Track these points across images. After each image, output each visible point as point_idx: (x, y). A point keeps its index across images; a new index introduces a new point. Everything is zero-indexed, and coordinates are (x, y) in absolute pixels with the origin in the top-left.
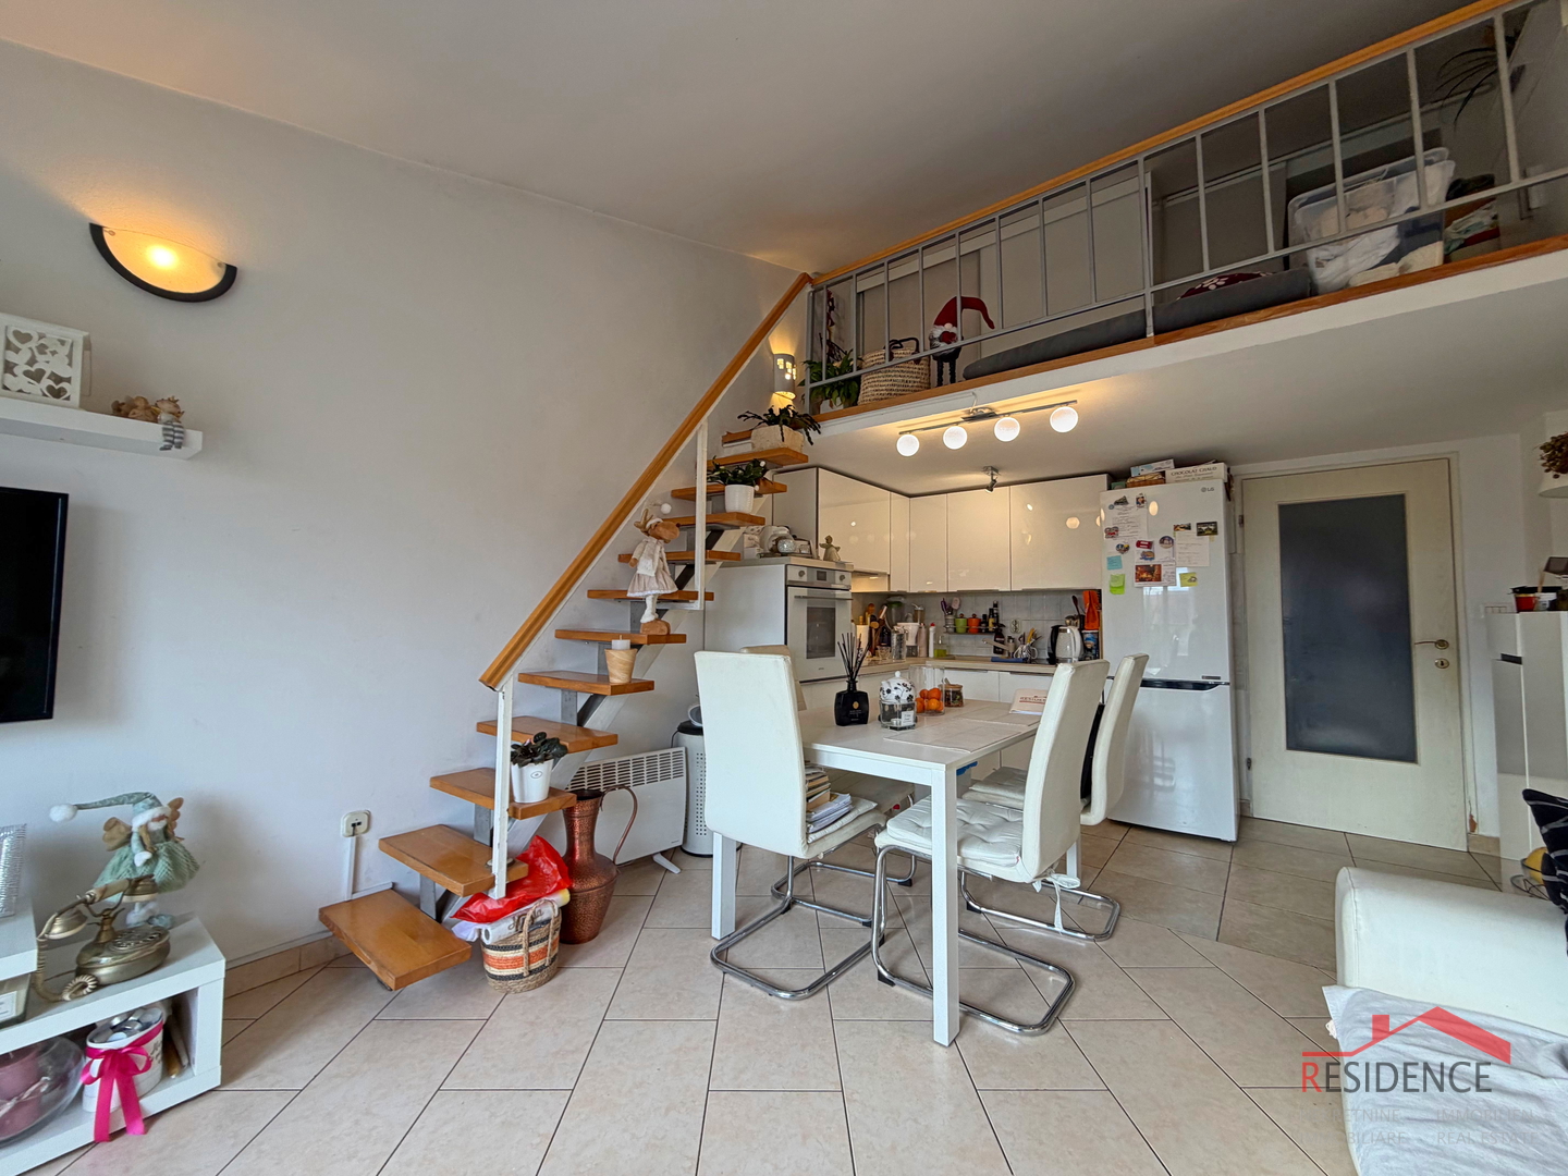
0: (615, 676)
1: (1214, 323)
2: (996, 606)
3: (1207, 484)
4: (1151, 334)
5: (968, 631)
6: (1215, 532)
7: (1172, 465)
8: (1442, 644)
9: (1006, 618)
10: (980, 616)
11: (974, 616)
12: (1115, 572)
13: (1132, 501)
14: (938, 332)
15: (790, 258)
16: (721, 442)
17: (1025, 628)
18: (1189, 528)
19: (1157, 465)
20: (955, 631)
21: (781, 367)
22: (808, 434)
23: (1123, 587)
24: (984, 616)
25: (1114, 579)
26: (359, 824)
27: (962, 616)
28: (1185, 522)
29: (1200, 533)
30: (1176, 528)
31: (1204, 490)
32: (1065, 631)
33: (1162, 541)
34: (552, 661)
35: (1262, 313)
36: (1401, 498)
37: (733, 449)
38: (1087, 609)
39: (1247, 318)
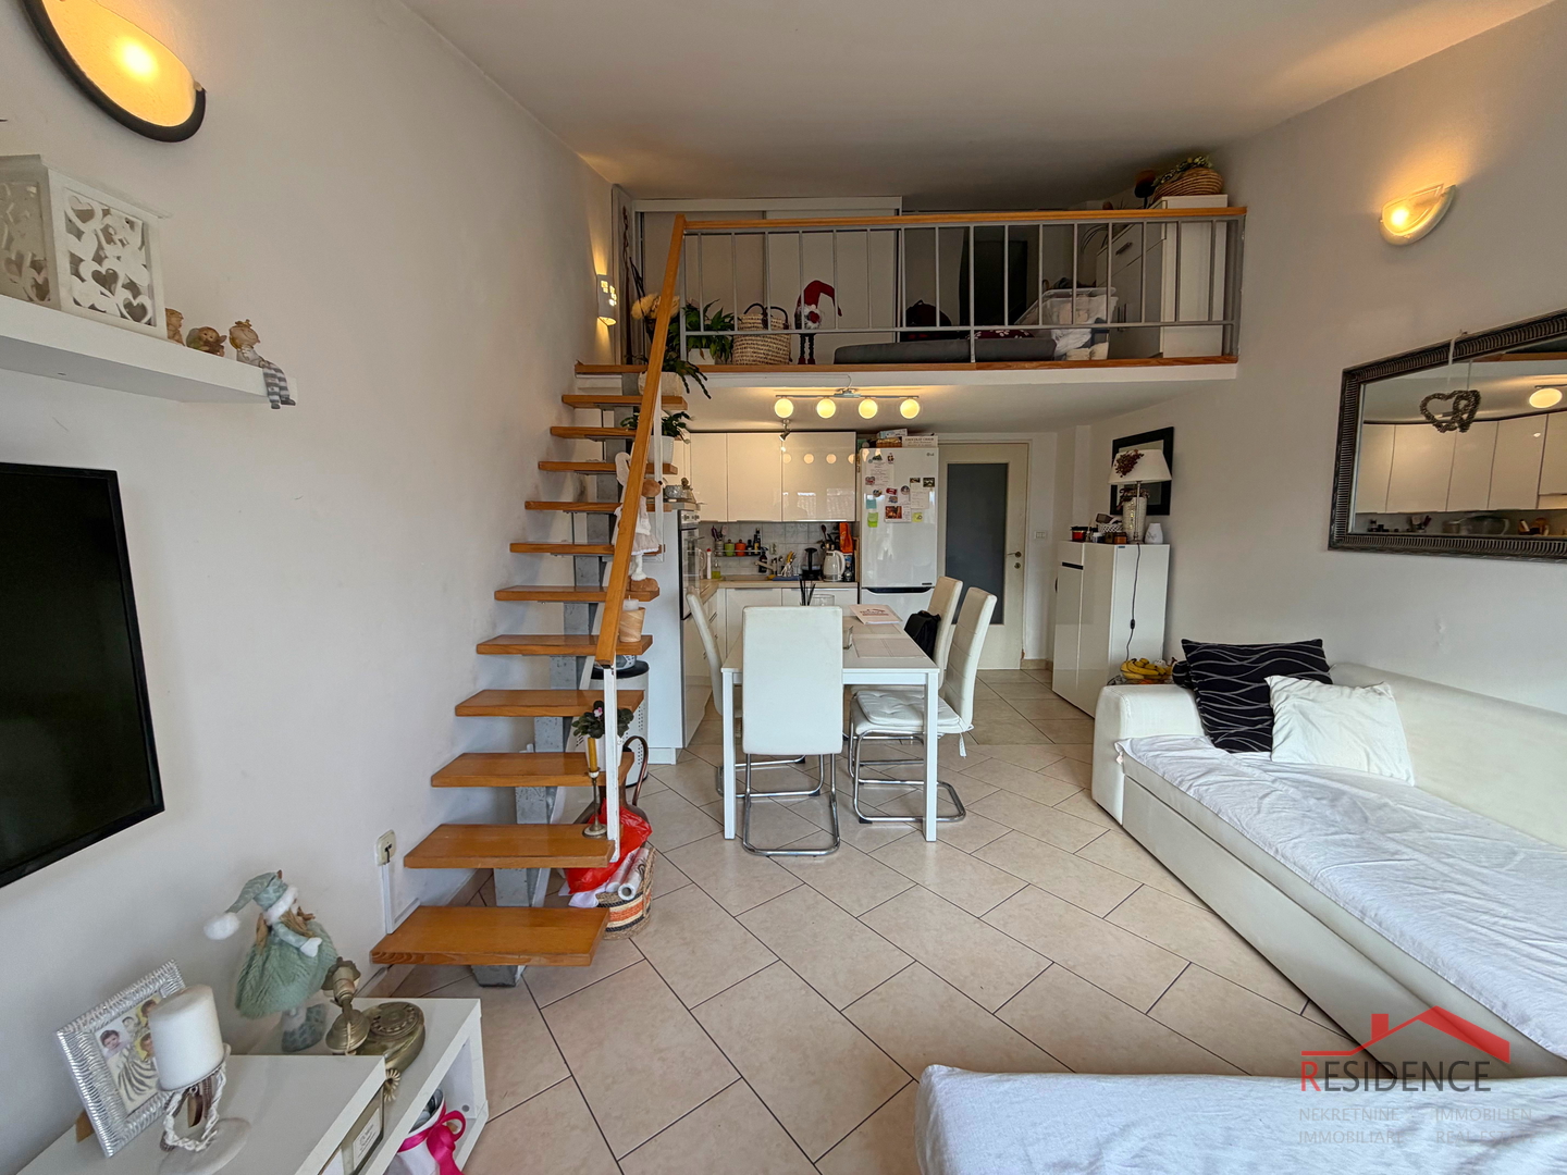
0: (632, 636)
1: (1010, 364)
2: (758, 532)
3: (930, 450)
4: (973, 361)
5: (737, 554)
6: (933, 485)
7: (906, 433)
8: (1018, 555)
9: (766, 542)
10: (745, 541)
11: (740, 541)
12: (871, 511)
13: (885, 459)
14: (806, 310)
15: (607, 166)
16: (574, 373)
17: (781, 551)
18: (918, 481)
19: (897, 431)
20: (725, 555)
21: (606, 290)
22: (684, 380)
23: (876, 522)
24: (750, 541)
25: (871, 515)
26: (390, 847)
27: (729, 542)
28: (916, 477)
29: (925, 485)
30: (911, 480)
31: (928, 454)
32: (831, 554)
33: (903, 489)
34: (494, 626)
35: (1035, 364)
36: (1005, 466)
37: (588, 381)
38: (843, 537)
39: (1027, 365)
